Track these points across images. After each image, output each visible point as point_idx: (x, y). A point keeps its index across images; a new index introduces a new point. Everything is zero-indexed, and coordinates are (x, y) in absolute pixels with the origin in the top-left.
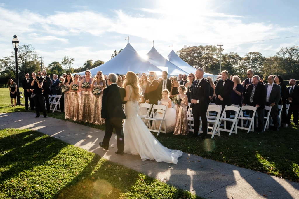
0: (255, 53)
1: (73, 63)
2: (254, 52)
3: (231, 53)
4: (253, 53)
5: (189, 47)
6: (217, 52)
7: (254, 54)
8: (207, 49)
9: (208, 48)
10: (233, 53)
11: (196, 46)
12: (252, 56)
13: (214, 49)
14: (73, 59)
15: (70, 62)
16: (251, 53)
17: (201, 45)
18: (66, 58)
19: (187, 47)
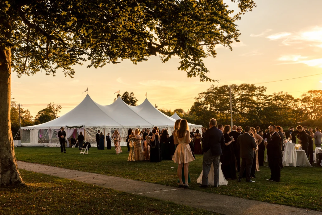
0: (318, 91)
1: (60, 111)
2: (315, 90)
3: (279, 93)
4: (314, 92)
5: (217, 87)
6: (257, 92)
7: (316, 93)
8: (243, 89)
9: (244, 87)
10: (282, 92)
11: (226, 85)
12: (313, 96)
13: (252, 88)
14: (60, 106)
15: (57, 111)
16: (310, 92)
17: (234, 84)
18: (51, 105)
19: (215, 87)
